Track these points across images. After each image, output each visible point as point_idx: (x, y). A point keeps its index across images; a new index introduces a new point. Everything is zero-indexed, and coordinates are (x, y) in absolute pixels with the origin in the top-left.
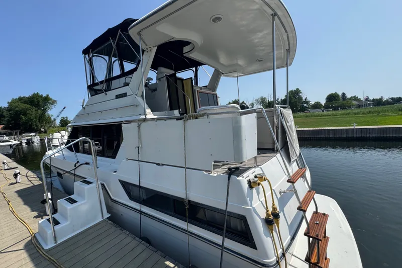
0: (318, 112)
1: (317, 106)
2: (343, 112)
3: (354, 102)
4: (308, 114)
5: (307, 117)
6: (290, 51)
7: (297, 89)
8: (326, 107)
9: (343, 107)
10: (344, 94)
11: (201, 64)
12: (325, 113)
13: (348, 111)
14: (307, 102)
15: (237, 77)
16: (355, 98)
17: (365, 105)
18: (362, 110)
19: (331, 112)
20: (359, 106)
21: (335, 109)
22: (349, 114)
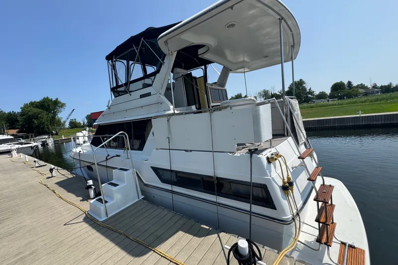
0: (323, 102)
1: (322, 96)
2: (349, 100)
3: (361, 91)
4: (312, 105)
5: (312, 107)
6: (294, 46)
7: (301, 80)
8: (332, 96)
9: (349, 96)
10: (349, 83)
11: (211, 62)
12: (330, 103)
13: (354, 100)
14: (311, 93)
15: (244, 72)
16: (362, 86)
17: (373, 93)
18: (370, 98)
19: (336, 101)
20: (366, 94)
21: (341, 98)
22: (355, 103)
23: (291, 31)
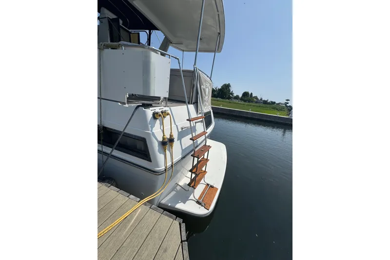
0: (237, 101)
1: (237, 97)
2: (248, 103)
3: (255, 100)
4: (231, 101)
5: (230, 102)
6: (220, 35)
7: (229, 84)
8: (241, 99)
9: (249, 101)
10: (252, 94)
12: (240, 102)
13: (250, 104)
14: (232, 94)
15: (183, 51)
16: (256, 98)
17: (259, 102)
18: (257, 104)
19: (243, 102)
20: (256, 102)
21: (245, 101)
22: (251, 105)
23: (218, 11)
